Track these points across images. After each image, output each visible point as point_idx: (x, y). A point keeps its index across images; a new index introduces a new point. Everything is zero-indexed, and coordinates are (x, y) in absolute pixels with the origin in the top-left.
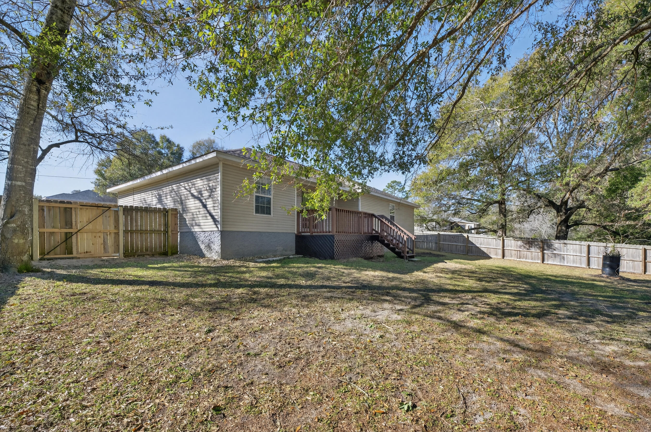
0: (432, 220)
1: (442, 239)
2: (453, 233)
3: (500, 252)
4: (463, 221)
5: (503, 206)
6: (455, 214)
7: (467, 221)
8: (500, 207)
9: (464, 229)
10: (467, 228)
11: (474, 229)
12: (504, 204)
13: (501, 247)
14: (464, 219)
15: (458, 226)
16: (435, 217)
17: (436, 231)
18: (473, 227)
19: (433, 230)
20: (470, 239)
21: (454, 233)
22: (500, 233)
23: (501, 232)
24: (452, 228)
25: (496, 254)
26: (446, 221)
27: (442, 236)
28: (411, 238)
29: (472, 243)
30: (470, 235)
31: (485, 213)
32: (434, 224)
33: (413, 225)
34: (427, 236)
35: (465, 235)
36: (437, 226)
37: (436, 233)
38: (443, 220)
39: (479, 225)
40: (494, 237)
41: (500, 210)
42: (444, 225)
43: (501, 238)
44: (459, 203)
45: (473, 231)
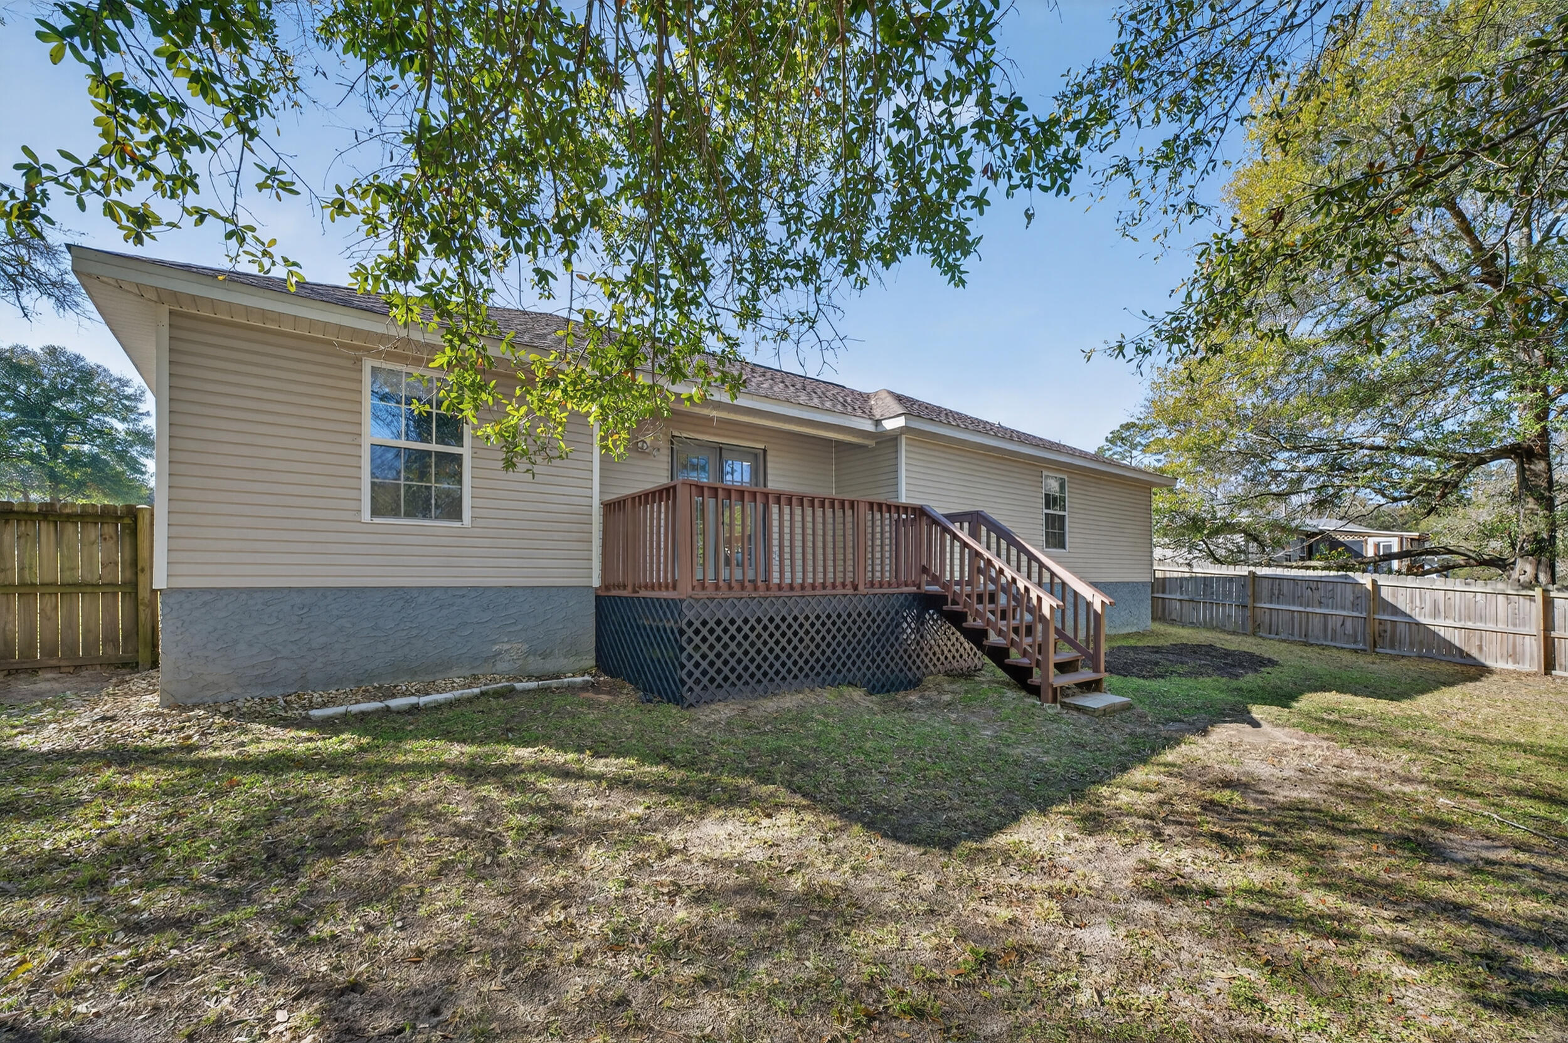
0: (1228, 527)
1: (1265, 593)
2: (1311, 573)
3: (1533, 648)
4: (1351, 527)
5: (1540, 466)
6: (1322, 505)
7: (1369, 526)
8: (1522, 471)
9: (1358, 555)
10: (1370, 552)
11: (1400, 556)
12: (1545, 455)
13: (1535, 625)
14: (1358, 519)
15: (1334, 544)
16: (1243, 517)
17: (1246, 563)
18: (1395, 549)
19: (1235, 563)
20: (1385, 593)
21: (1316, 571)
22: (1525, 568)
23: (1529, 569)
24: (1310, 553)
25: (1514, 655)
26: (1283, 529)
27: (1266, 584)
28: (1089, 605)
29: (1395, 610)
30: (1382, 580)
31: (1452, 498)
32: (1239, 539)
33: (1151, 546)
34: (1207, 582)
35: (1365, 580)
36: (1253, 547)
37: (1243, 571)
38: (1275, 526)
39: (1421, 540)
40: (1500, 586)
41: (1523, 482)
42: (1277, 544)
43: (1538, 592)
44: (1336, 466)
45: (1395, 564)
